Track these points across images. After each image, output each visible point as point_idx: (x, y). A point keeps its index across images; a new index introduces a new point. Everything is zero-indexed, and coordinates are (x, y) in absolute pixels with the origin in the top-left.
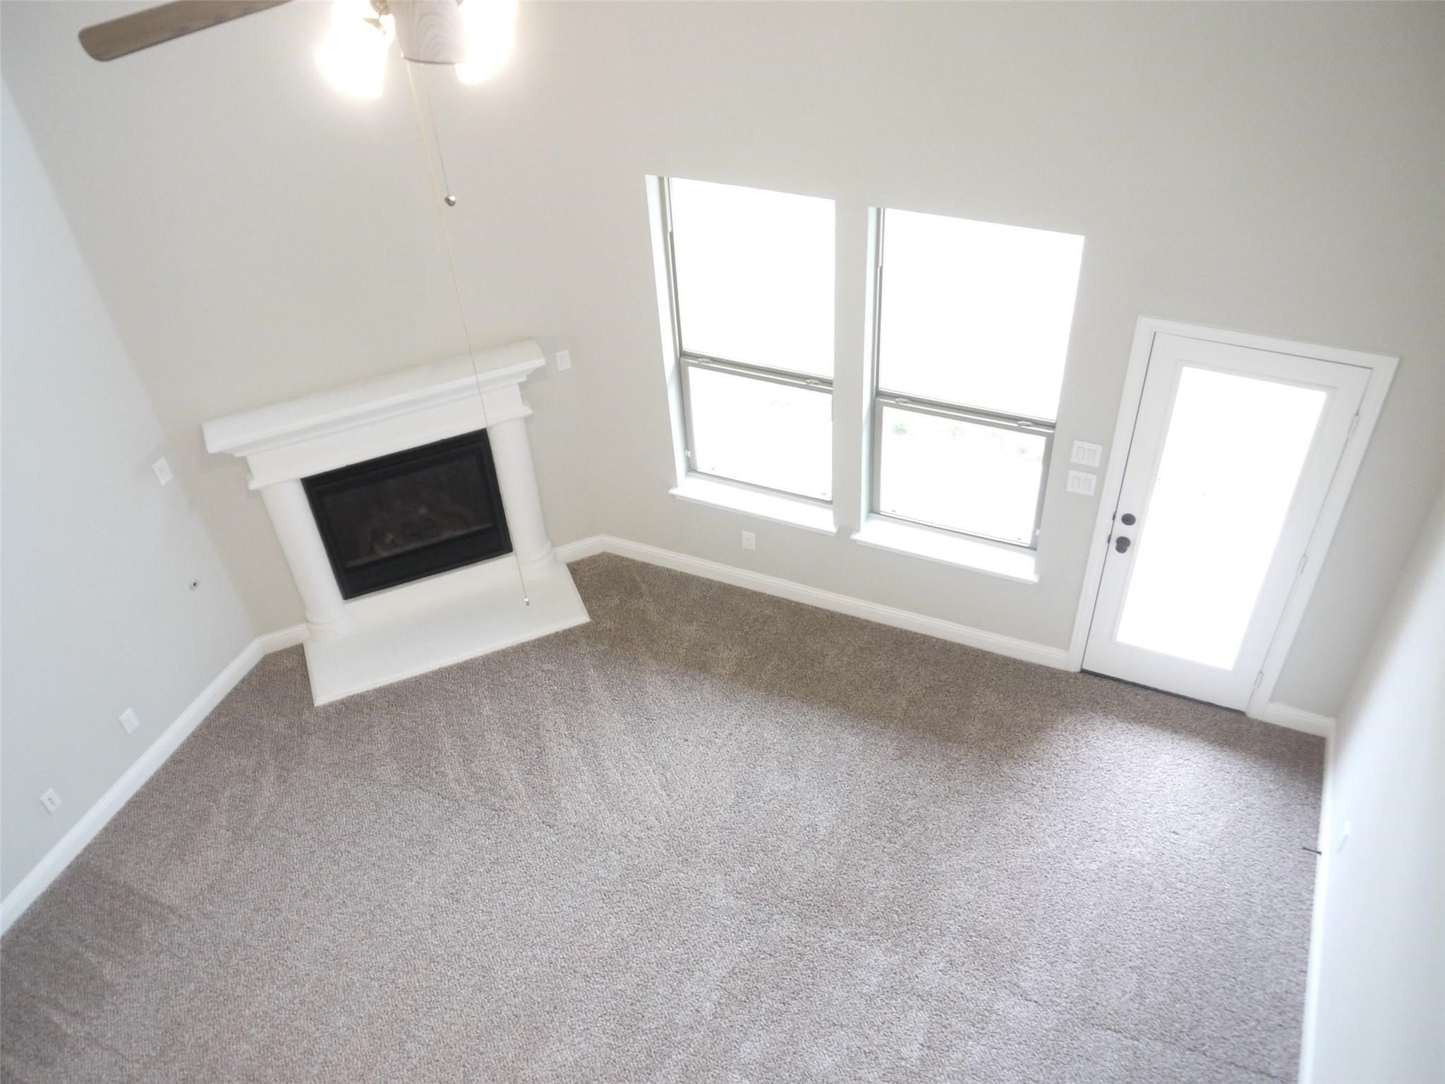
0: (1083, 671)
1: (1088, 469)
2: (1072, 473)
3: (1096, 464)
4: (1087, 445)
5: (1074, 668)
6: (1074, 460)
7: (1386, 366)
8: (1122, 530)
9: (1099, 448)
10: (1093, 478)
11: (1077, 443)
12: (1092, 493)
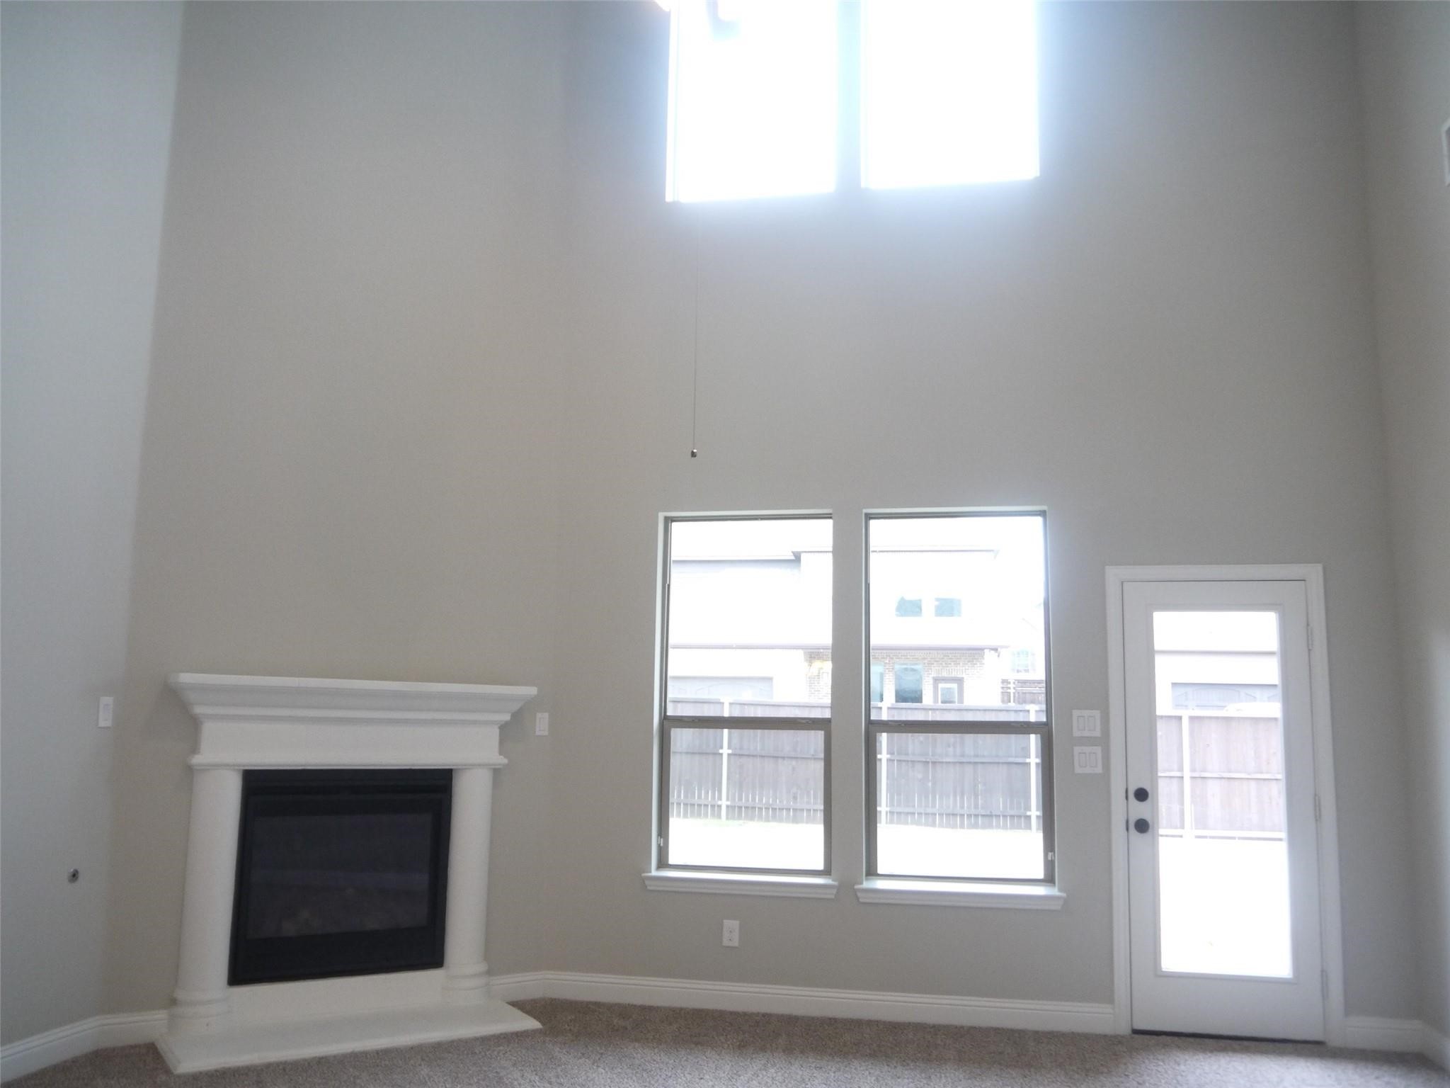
0: (1136, 1032)
1: (1091, 741)
2: (1077, 750)
3: (1097, 733)
4: (1086, 713)
5: (1123, 1029)
6: (1076, 733)
7: (1314, 573)
8: (1139, 810)
9: (1097, 714)
10: (1098, 750)
11: (1076, 713)
12: (1099, 770)
